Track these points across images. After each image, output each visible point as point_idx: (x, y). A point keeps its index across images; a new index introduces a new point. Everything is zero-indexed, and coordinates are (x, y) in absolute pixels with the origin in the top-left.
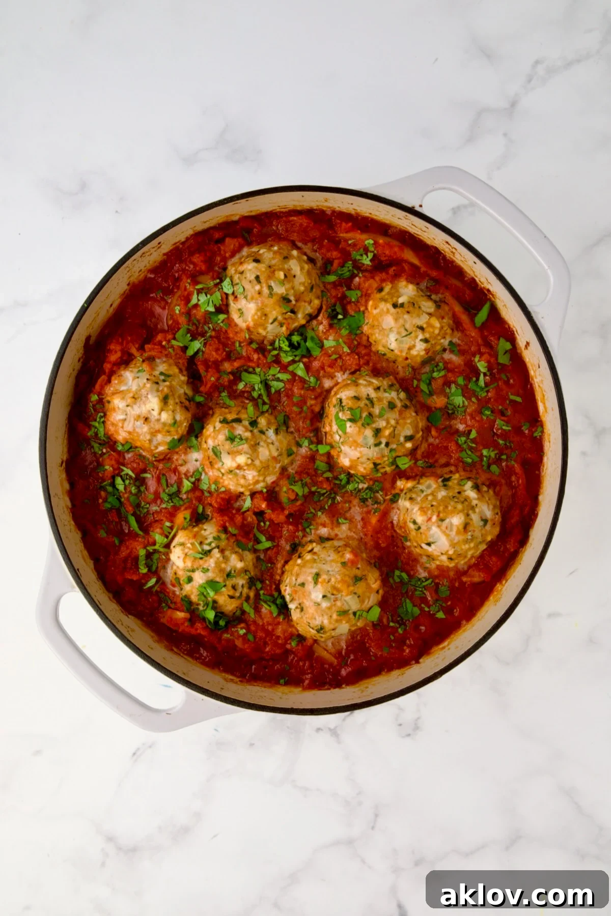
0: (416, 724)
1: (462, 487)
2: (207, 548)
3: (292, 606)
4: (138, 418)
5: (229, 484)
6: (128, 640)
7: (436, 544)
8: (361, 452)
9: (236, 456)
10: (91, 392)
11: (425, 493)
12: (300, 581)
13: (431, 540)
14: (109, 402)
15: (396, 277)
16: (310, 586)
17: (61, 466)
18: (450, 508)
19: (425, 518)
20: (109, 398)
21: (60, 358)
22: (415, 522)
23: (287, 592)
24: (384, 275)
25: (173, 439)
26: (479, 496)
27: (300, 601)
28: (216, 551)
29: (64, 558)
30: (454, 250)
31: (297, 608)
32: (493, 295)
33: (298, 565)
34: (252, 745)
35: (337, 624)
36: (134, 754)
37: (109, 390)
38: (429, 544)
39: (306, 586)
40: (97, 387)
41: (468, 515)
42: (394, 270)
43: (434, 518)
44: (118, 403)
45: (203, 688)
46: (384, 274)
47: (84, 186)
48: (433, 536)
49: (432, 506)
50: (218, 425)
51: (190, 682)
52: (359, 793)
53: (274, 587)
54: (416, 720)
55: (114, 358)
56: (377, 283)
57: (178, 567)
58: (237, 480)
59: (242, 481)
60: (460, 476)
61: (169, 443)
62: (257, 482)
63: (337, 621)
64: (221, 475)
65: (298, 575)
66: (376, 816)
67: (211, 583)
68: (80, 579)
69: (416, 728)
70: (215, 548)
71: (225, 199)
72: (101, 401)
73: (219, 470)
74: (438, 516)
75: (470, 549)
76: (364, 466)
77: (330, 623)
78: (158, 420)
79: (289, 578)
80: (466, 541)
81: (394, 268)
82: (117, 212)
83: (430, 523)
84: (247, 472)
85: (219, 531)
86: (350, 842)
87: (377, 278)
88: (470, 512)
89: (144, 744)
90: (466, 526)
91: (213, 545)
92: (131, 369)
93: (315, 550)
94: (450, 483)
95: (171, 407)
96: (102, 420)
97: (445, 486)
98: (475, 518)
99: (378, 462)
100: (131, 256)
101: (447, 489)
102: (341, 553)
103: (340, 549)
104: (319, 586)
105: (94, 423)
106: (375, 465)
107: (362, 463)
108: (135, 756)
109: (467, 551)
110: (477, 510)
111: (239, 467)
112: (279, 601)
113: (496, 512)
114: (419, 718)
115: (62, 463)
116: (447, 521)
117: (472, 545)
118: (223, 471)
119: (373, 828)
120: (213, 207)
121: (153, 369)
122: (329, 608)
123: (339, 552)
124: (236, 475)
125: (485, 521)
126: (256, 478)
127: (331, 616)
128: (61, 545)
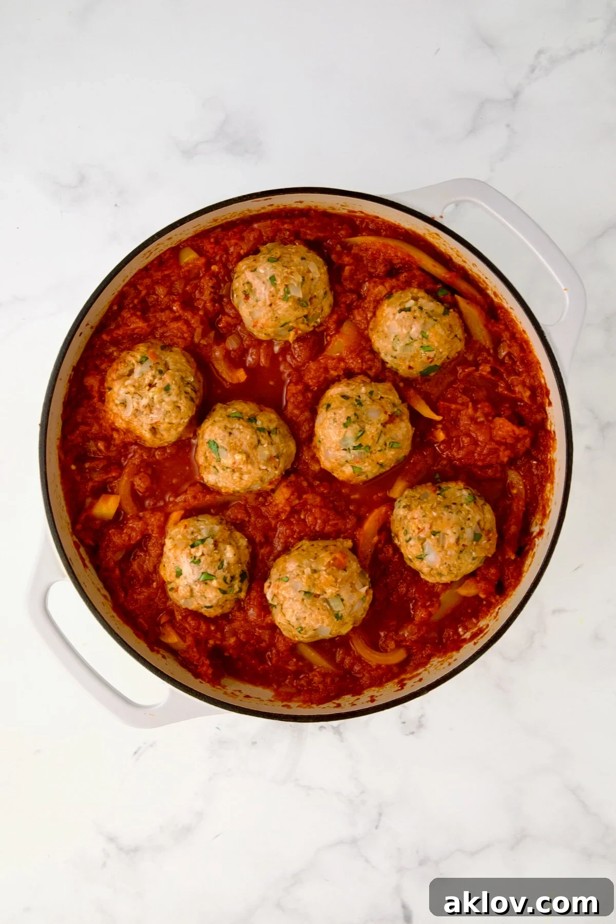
0: (419, 722)
6: (116, 633)
14: (109, 389)
15: (407, 285)
20: (109, 385)
21: (67, 343)
24: (394, 282)
29: (57, 546)
34: (254, 743)
36: (136, 753)
37: (110, 375)
42: (405, 276)
44: (118, 389)
46: (394, 280)
47: (82, 179)
52: (363, 792)
54: (420, 718)
56: (387, 290)
66: (380, 815)
68: (71, 568)
69: (420, 725)
71: (244, 196)
81: (405, 274)
82: (116, 205)
86: (354, 842)
87: (387, 285)
89: (145, 743)
94: (447, 493)
100: (146, 247)
108: (137, 755)
114: (422, 716)
119: (377, 827)
120: (232, 204)
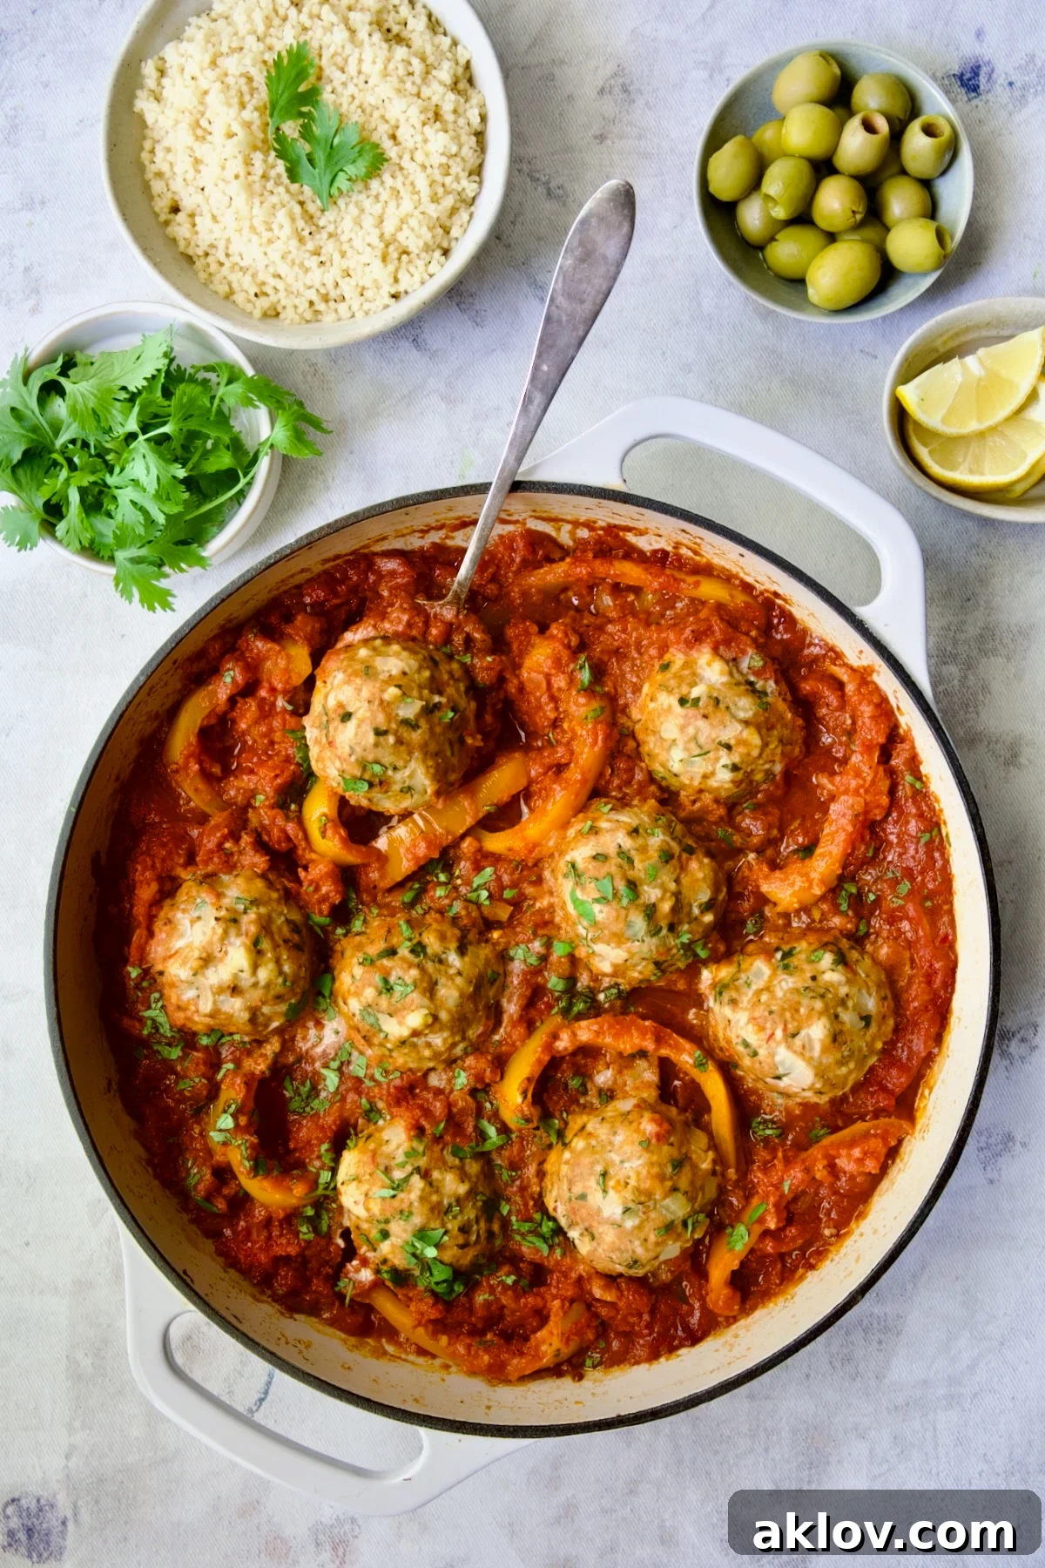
1: (815, 965)
2: (398, 1175)
3: (573, 1234)
4: (220, 990)
5: (406, 1062)
6: (304, 1373)
7: (791, 1076)
8: (629, 951)
9: (404, 1017)
10: (126, 962)
11: (754, 987)
12: (577, 1190)
13: (781, 1071)
14: (161, 973)
16: (595, 1198)
17: (109, 1091)
18: (802, 1010)
19: (764, 1036)
20: (159, 967)
22: (746, 1045)
23: (559, 1210)
25: (290, 1005)
26: (849, 975)
27: (586, 1225)
28: (416, 1179)
30: (698, 541)
31: (582, 1235)
32: (785, 600)
33: (567, 1163)
35: (658, 1250)
37: (157, 950)
38: (779, 1078)
39: (590, 1198)
40: (134, 952)
41: (837, 1016)
43: (779, 1034)
44: (177, 971)
45: (455, 1422)
48: (782, 1063)
49: (771, 1012)
50: (358, 971)
51: (431, 1417)
53: (531, 1203)
55: (146, 893)
57: (358, 1218)
58: (418, 1052)
59: (427, 1053)
60: (810, 944)
61: (286, 1014)
62: (454, 1045)
63: (657, 1244)
64: (387, 1053)
65: (571, 1183)
67: (422, 1234)
68: (192, 1289)
70: (412, 1174)
72: (146, 973)
73: (381, 1045)
74: (785, 1029)
75: (850, 1072)
76: (639, 968)
77: (647, 1250)
78: (255, 985)
79: (556, 1186)
80: (842, 1062)
83: (772, 1043)
84: (431, 1036)
85: (410, 1139)
88: (839, 1010)
90: (836, 1038)
91: (409, 1168)
92: (182, 906)
93: (589, 1128)
94: (794, 961)
95: (269, 955)
96: (160, 1004)
97: (786, 967)
98: (847, 1017)
99: (662, 959)
101: (791, 974)
102: (635, 1124)
103: (630, 1117)
104: (611, 1193)
105: (148, 1014)
106: (657, 964)
107: (635, 965)
109: (846, 1078)
110: (850, 1004)
111: (415, 1033)
112: (547, 1227)
113: (883, 994)
115: (109, 1084)
116: (803, 1033)
117: (852, 1065)
118: (389, 1046)
121: (219, 896)
122: (640, 1227)
123: (631, 1123)
124: (414, 1045)
125: (866, 1019)
126: (450, 1041)
127: (646, 1240)
128: (145, 1240)
